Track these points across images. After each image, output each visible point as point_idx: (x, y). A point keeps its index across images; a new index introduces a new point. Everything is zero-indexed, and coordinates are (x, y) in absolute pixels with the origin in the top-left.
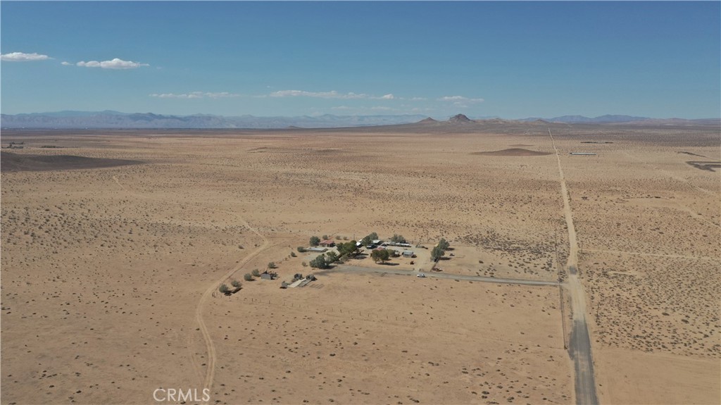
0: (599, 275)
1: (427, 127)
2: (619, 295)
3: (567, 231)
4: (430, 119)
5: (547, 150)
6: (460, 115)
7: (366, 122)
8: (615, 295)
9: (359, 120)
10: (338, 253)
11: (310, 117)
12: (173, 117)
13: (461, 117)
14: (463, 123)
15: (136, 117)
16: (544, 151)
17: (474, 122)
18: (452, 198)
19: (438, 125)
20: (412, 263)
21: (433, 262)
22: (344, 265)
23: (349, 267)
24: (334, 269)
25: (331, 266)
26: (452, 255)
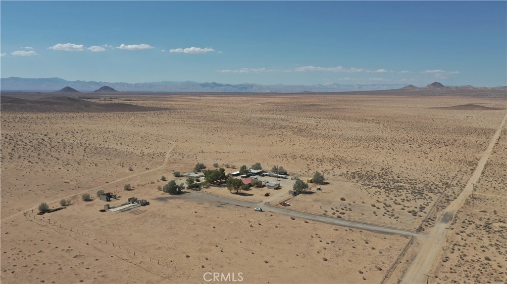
0: (477, 227)
1: (409, 92)
2: (488, 259)
3: (472, 173)
4: (411, 86)
5: (501, 107)
6: (436, 83)
7: (364, 89)
8: (483, 259)
9: (359, 88)
10: (202, 180)
11: (323, 86)
12: (228, 85)
13: (436, 84)
14: (438, 89)
15: (205, 85)
16: (497, 107)
17: (448, 88)
18: (377, 139)
19: (418, 90)
20: (267, 195)
21: (291, 195)
22: (199, 191)
23: (201, 194)
24: (183, 195)
25: (183, 192)
26: (320, 189)
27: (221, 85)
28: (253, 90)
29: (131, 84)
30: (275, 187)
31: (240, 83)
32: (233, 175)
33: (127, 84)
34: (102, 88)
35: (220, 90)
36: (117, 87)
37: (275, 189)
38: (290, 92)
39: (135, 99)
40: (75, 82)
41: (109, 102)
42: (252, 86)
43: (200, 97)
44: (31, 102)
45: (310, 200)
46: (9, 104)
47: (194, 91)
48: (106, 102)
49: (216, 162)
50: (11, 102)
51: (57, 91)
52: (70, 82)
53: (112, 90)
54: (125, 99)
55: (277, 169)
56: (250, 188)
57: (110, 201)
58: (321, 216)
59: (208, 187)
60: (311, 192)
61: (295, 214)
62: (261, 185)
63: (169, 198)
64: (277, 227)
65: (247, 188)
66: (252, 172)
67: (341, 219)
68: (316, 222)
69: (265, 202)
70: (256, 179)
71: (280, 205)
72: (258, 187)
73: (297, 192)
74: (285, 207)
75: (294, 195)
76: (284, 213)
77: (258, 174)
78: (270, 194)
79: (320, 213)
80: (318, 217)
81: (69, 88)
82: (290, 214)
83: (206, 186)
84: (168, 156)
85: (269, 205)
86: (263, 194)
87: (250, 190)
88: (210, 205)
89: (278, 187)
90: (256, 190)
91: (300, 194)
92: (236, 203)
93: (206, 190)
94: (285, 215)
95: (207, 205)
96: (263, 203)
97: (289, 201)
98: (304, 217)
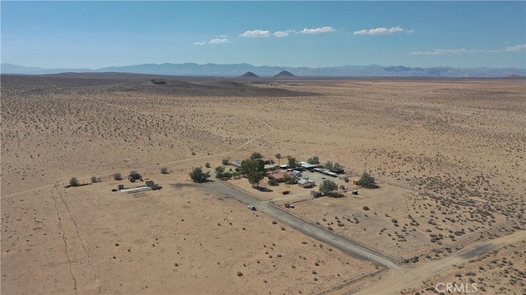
20: (286, 193)
21: (312, 196)
22: (224, 182)
23: (222, 184)
24: (204, 184)
25: (208, 181)
26: (356, 193)
27: (409, 69)
28: (448, 75)
29: (313, 69)
30: (305, 185)
31: (433, 67)
32: (281, 168)
33: (309, 69)
34: (281, 73)
35: (408, 74)
36: (299, 72)
37: (305, 187)
38: (497, 77)
39: (299, 84)
40: (261, 67)
41: (276, 87)
42: (446, 70)
43: (375, 82)
44: (195, 85)
45: (327, 204)
46: (178, 88)
47: (378, 75)
48: (273, 87)
49: (278, 153)
50: (180, 86)
51: (240, 76)
53: (291, 74)
54: (291, 84)
55: (331, 166)
56: (279, 184)
57: (134, 182)
58: (312, 224)
59: (239, 178)
60: (341, 196)
61: (284, 218)
62: (293, 182)
63: (187, 185)
64: (244, 229)
65: (274, 182)
66: (303, 165)
67: (329, 231)
68: (294, 230)
69: (274, 200)
70: (298, 174)
71: (284, 206)
72: (290, 183)
73: (323, 194)
74: (287, 209)
75: (316, 197)
76: (274, 215)
77: (309, 169)
78: (291, 192)
79: (315, 221)
80: (307, 225)
81: (250, 74)
82: (280, 217)
83: (237, 177)
84: (247, 143)
85: (272, 204)
86: (284, 191)
87: (277, 185)
88: (213, 197)
89: (311, 186)
90: (283, 187)
91: (325, 196)
92: (241, 198)
93: (232, 181)
94: (272, 217)
95: (210, 196)
96: (269, 201)
97: (302, 202)
98: (290, 222)
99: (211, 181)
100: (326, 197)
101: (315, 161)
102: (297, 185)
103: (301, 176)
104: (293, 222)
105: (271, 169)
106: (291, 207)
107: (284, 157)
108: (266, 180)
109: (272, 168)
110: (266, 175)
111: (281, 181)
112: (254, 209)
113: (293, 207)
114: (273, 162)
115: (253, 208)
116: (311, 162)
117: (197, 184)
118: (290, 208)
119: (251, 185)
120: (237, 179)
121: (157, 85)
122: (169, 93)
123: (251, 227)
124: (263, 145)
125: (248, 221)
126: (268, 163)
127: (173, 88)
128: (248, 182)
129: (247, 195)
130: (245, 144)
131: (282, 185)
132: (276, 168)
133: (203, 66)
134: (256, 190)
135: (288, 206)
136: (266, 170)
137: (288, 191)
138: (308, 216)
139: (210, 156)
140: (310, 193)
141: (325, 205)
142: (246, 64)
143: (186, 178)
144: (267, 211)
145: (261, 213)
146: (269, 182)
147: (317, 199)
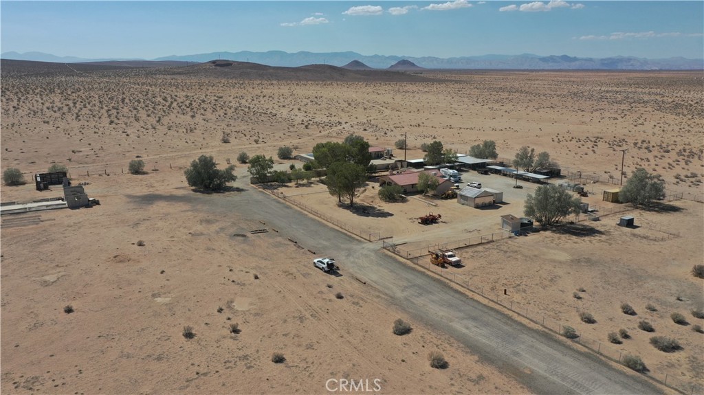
20: (429, 221)
21: (507, 231)
22: (268, 192)
23: (260, 197)
24: (215, 196)
25: (230, 189)
26: (630, 224)
27: (575, 59)
28: (628, 66)
32: (410, 165)
33: (437, 59)
34: (400, 63)
35: (574, 66)
36: (424, 63)
37: (477, 207)
40: (372, 57)
42: (628, 61)
45: (564, 257)
46: (249, 70)
52: (366, 57)
53: (414, 65)
55: (531, 159)
56: (409, 198)
57: (46, 188)
58: (547, 336)
59: (309, 185)
60: (590, 232)
61: (434, 306)
62: (445, 193)
63: (171, 198)
64: (279, 360)
65: (394, 194)
66: (460, 160)
67: (632, 377)
68: (486, 370)
69: (395, 240)
70: (454, 176)
71: (428, 259)
72: (435, 197)
73: (536, 224)
74: (439, 269)
75: (519, 234)
76: (399, 294)
77: (474, 167)
78: (443, 219)
79: (557, 326)
80: (525, 337)
81: (356, 63)
82: (419, 301)
83: (305, 181)
84: (341, 127)
85: (390, 253)
86: (423, 215)
87: (404, 200)
88: (222, 229)
89: (495, 203)
90: (419, 206)
91: (545, 230)
92: (299, 234)
93: (290, 191)
94: (393, 301)
95: (215, 227)
96: (380, 244)
97: (480, 248)
98: (458, 326)
99: (238, 190)
100: (548, 233)
101: (487, 150)
102: (455, 200)
103: (459, 181)
104: (471, 324)
105: (386, 168)
106: (451, 263)
107: (415, 148)
108: (373, 189)
109: (388, 165)
110: (374, 179)
111: (412, 190)
112: (332, 269)
113: (458, 265)
114: (392, 155)
115: (330, 266)
116: (477, 152)
117: (199, 195)
118: (451, 269)
119: (334, 199)
120: (303, 185)
121: (218, 68)
122: (234, 77)
123: (310, 347)
124: (371, 130)
125: (302, 319)
126: (379, 156)
127: (241, 71)
128: (328, 194)
129: (318, 225)
130: (335, 129)
131: (415, 200)
132: (399, 165)
133: (293, 55)
134: (348, 213)
135: (441, 260)
136: (374, 169)
137: (435, 214)
138: (517, 297)
139: (257, 145)
140: (500, 220)
141: (557, 258)
142: (352, 52)
143: (178, 183)
144: (374, 277)
145: (357, 284)
146: (380, 193)
147: (522, 239)
